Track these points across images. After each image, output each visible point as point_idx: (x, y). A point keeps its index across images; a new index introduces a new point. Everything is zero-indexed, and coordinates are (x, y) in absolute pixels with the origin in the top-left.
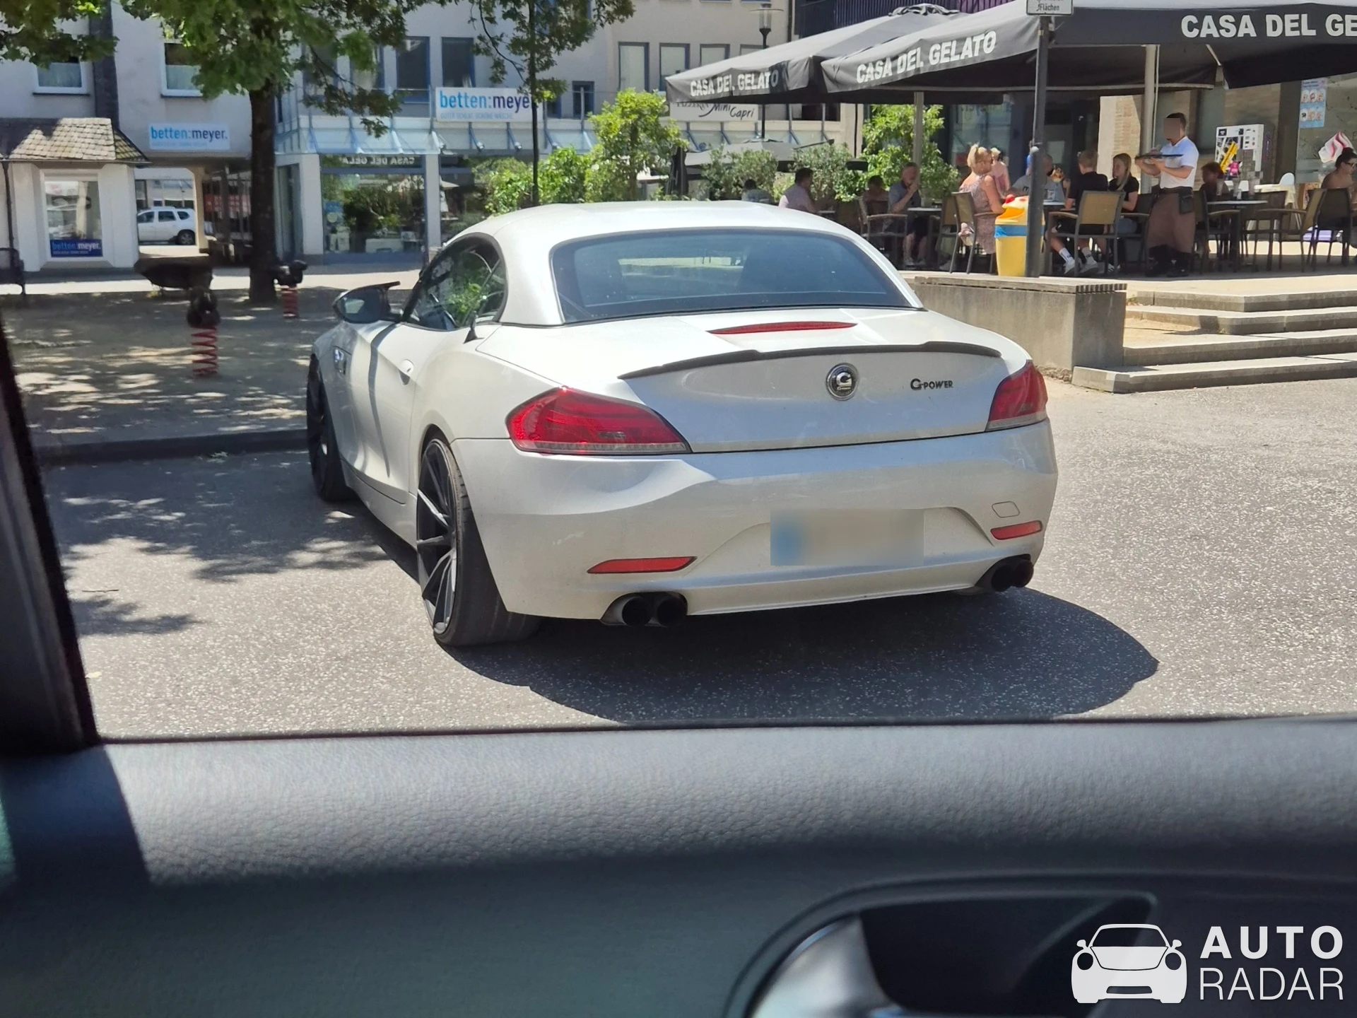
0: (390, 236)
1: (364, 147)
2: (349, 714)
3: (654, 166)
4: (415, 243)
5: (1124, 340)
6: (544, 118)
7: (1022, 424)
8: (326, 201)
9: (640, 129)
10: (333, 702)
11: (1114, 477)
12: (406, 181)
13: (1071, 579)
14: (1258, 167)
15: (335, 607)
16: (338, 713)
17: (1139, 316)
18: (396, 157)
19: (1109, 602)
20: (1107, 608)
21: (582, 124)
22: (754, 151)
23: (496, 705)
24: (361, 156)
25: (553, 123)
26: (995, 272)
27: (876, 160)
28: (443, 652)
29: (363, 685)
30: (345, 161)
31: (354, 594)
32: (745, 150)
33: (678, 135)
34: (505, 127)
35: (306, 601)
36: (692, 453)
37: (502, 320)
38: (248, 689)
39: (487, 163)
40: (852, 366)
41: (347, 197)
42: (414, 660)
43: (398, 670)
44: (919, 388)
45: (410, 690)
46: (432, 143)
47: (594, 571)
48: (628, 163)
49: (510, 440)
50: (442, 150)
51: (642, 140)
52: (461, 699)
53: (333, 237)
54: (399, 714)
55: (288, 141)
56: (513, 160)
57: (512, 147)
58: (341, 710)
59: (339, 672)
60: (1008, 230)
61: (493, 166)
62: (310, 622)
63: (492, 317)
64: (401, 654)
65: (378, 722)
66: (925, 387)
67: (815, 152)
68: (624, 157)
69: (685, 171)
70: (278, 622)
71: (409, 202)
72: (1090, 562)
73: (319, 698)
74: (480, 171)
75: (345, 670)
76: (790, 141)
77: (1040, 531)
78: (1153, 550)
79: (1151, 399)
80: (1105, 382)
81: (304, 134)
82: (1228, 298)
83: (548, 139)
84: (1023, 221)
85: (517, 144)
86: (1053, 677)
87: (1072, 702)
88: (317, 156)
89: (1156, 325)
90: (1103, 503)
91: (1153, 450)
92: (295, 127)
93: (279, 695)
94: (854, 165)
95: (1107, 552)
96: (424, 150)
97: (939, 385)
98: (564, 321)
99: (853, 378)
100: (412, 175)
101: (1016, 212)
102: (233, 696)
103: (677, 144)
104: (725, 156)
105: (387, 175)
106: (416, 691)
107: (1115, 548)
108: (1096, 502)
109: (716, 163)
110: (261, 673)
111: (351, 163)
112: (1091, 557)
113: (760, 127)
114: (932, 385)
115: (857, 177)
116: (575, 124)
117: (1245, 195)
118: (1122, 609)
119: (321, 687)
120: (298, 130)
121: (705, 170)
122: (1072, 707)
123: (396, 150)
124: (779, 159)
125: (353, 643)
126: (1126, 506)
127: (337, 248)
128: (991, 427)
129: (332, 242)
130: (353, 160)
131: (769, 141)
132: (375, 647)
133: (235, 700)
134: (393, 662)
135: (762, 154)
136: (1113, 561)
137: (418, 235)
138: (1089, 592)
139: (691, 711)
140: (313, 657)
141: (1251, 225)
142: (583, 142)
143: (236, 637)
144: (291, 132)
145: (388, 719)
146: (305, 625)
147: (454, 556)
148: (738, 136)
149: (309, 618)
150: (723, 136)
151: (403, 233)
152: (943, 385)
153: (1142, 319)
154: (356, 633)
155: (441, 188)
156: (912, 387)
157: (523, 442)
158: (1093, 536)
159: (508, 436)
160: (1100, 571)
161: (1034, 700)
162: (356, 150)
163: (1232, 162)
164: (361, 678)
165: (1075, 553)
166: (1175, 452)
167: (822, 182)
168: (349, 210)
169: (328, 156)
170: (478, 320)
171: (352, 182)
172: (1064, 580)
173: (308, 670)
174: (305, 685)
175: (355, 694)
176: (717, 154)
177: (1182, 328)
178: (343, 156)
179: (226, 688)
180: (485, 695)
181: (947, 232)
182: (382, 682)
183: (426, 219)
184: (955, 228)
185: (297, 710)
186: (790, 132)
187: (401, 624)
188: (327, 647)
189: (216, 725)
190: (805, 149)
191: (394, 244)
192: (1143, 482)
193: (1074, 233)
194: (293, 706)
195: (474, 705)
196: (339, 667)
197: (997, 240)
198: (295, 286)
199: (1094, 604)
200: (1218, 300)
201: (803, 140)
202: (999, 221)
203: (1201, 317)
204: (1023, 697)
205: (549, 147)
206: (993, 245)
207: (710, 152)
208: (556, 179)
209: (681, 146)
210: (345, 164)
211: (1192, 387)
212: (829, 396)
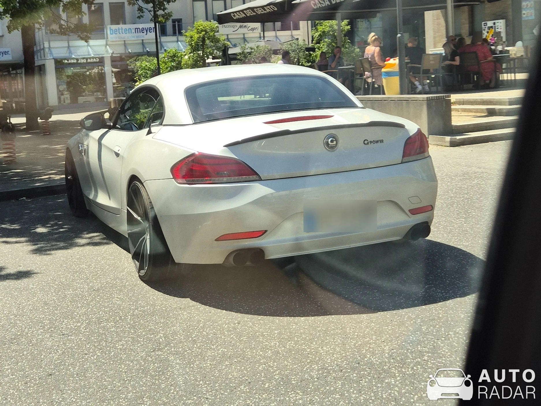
0: (89, 95)
1: (76, 54)
2: (103, 316)
3: (214, 55)
4: (101, 97)
5: (452, 121)
6: (159, 37)
7: (418, 159)
8: (58, 80)
9: (206, 39)
10: (95, 311)
11: (458, 186)
12: (95, 69)
13: (446, 234)
14: (504, 39)
15: (89, 266)
16: (98, 316)
17: (457, 110)
18: (90, 58)
19: (467, 244)
20: (466, 246)
21: (177, 38)
22: (261, 46)
23: (175, 308)
24: (73, 59)
25: (164, 39)
26: (384, 94)
27: (319, 47)
28: (145, 284)
29: (108, 302)
30: (66, 61)
31: (97, 260)
32: (257, 45)
33: (224, 40)
34: (141, 41)
35: (75, 264)
36: (262, 180)
37: (163, 124)
38: (53, 307)
39: (134, 58)
40: (335, 134)
41: (68, 78)
42: (131, 289)
43: (124, 294)
44: (368, 143)
45: (131, 303)
46: (107, 51)
47: (217, 240)
48: (202, 54)
49: (173, 179)
50: (112, 54)
51: (207, 43)
52: (157, 306)
53: (62, 97)
54: (128, 315)
55: (39, 54)
56: (146, 56)
57: (145, 51)
58: (99, 314)
59: (95, 297)
60: (389, 74)
61: (137, 60)
62: (78, 274)
63: (158, 123)
64: (125, 286)
65: (118, 319)
66: (371, 143)
67: (290, 44)
68: (199, 52)
69: (229, 57)
70: (62, 275)
71: (97, 79)
72: (454, 225)
73: (88, 309)
74: (131, 62)
75: (98, 296)
76: (277, 40)
77: (432, 210)
78: (484, 218)
79: (469, 149)
80: (445, 142)
81: (47, 50)
82: (500, 99)
83: (162, 46)
84: (397, 69)
85: (147, 49)
86: (446, 280)
87: (457, 293)
88: (53, 60)
89: (466, 114)
90: (455, 198)
91: (475, 172)
92: (42, 47)
93: (69, 309)
94: (309, 49)
95: (461, 220)
96: (103, 54)
97: (377, 142)
98: (194, 122)
99: (336, 140)
100: (98, 66)
101: (392, 65)
102: (46, 311)
103: (224, 45)
104: (247, 49)
105: (85, 67)
106: (134, 304)
107: (465, 218)
108: (451, 197)
109: (243, 53)
110: (58, 299)
111: (69, 62)
112: (454, 223)
113: (262, 35)
114: (374, 142)
115: (310, 55)
116: (174, 38)
117: (501, 52)
118: (474, 247)
119: (88, 304)
120: (44, 49)
121: (239, 55)
122: (458, 295)
123: (90, 55)
124: (273, 49)
125: (100, 282)
126: (466, 199)
127: (64, 102)
128: (404, 161)
129: (62, 99)
130: (70, 61)
131: (267, 41)
132: (111, 284)
133: (48, 312)
134: (121, 290)
135: (265, 47)
136: (465, 225)
137: (102, 94)
138: (456, 239)
139: (270, 306)
140: (82, 290)
141: (504, 66)
142: (179, 46)
143: (43, 283)
144: (41, 50)
145: (123, 318)
146: (76, 275)
147: (148, 237)
148: (253, 39)
149: (77, 272)
150: (245, 40)
151: (95, 94)
152: (379, 141)
153: (459, 111)
154: (101, 278)
155: (112, 72)
156: (364, 144)
157: (179, 179)
158: (453, 213)
159: (172, 177)
160: (460, 230)
161: (439, 293)
162: (72, 56)
163: (491, 38)
164: (106, 299)
165: (446, 222)
166: (486, 173)
167: (295, 58)
168: (69, 84)
169: (58, 60)
170: (152, 124)
171: (70, 71)
172: (443, 234)
173: (80, 296)
174: (80, 304)
175: (105, 307)
176: (243, 48)
177: (479, 114)
178: (65, 59)
179: (42, 307)
180: (168, 304)
181: (358, 77)
182: (117, 300)
183: (106, 86)
184: (362, 75)
185: (78, 315)
186: (276, 37)
187: (122, 272)
188: (88, 285)
189: (40, 325)
190: (285, 43)
191: (91, 99)
192: (473, 187)
193: (419, 73)
194: (76, 314)
195: (164, 309)
196: (95, 294)
197: (383, 79)
198: (48, 120)
199: (459, 245)
200: (495, 101)
201: (283, 40)
202: (383, 70)
203: (487, 109)
204: (433, 291)
205: (163, 50)
206: (382, 81)
207: (240, 47)
208: (167, 64)
209: (226, 45)
210: (66, 63)
211: (488, 142)
212: (325, 150)
